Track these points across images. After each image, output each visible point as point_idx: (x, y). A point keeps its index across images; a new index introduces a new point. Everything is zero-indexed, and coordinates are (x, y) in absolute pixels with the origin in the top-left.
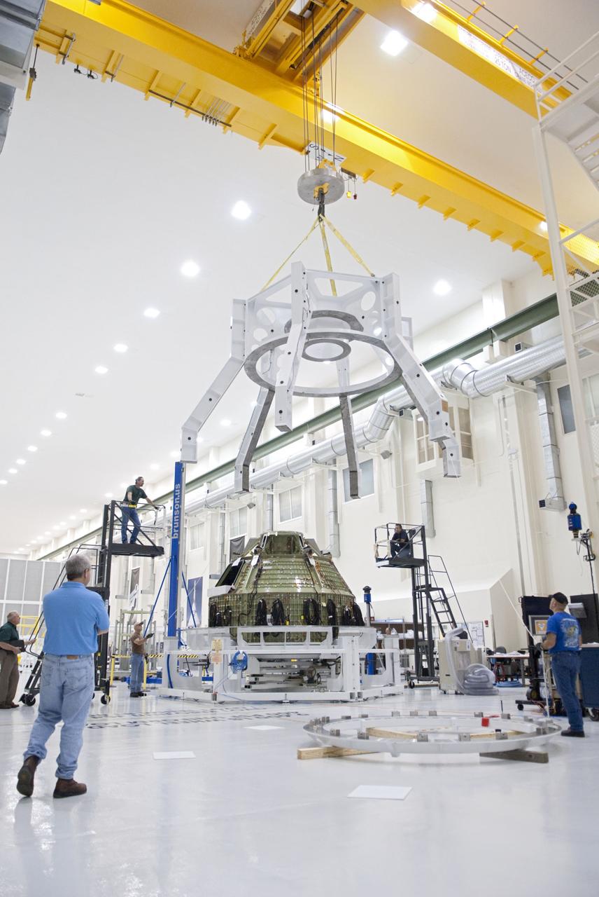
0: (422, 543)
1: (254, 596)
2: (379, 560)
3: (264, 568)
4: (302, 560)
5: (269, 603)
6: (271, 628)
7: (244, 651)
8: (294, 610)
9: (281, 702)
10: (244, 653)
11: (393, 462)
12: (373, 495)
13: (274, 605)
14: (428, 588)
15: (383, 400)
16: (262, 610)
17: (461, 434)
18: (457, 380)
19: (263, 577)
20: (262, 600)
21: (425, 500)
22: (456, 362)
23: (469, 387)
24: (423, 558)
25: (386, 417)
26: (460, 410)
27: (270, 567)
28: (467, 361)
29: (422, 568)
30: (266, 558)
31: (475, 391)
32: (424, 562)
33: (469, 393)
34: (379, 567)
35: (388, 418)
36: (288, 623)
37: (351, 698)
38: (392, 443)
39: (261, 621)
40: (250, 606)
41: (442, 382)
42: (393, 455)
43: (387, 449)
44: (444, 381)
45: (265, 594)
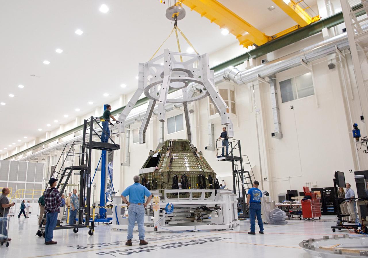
0: (239, 148)
1: (170, 173)
2: (218, 157)
3: (174, 158)
4: (192, 154)
5: (179, 177)
6: (180, 190)
7: (172, 203)
8: (193, 180)
9: (192, 231)
10: (171, 204)
11: (195, 115)
12: (183, 130)
13: (182, 178)
14: (242, 171)
15: (192, 85)
16: (175, 180)
17: (231, 102)
18: (232, 76)
19: (173, 163)
20: (176, 175)
21: (211, 133)
22: (231, 67)
23: (238, 79)
24: (239, 156)
25: (193, 93)
26: (231, 91)
27: (177, 158)
28: (236, 67)
29: (239, 162)
30: (174, 153)
31: (241, 81)
32: (240, 158)
33: (238, 82)
34: (218, 160)
35: (193, 94)
36: (190, 187)
37: (229, 227)
38: (194, 106)
39: (175, 187)
40: (169, 178)
41: (224, 77)
42: (195, 111)
43: (192, 109)
44: (225, 76)
45: (177, 172)
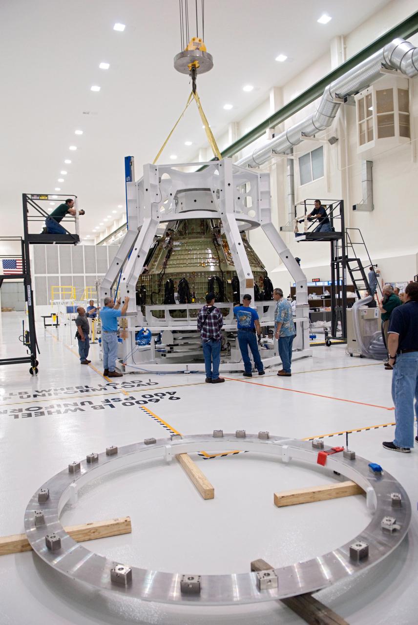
0: (340, 216)
1: (162, 276)
2: (298, 235)
3: (174, 249)
5: (176, 282)
6: (178, 306)
7: (148, 328)
8: (199, 289)
9: (183, 372)
10: (147, 330)
11: (339, 147)
12: (323, 177)
13: (181, 284)
14: (345, 260)
15: (330, 89)
16: (169, 289)
17: (400, 114)
18: (396, 60)
19: (171, 258)
20: (170, 280)
21: (365, 178)
22: (397, 42)
23: (407, 66)
24: (340, 231)
25: (333, 104)
26: (400, 91)
27: (179, 249)
28: (407, 40)
29: (340, 241)
30: (177, 240)
31: (414, 69)
32: (342, 235)
33: (407, 72)
34: (298, 242)
35: (334, 107)
36: (193, 300)
38: (339, 129)
39: (169, 300)
40: (160, 285)
41: (382, 64)
42: (340, 140)
43: (335, 135)
44: (384, 63)
45: (172, 274)
